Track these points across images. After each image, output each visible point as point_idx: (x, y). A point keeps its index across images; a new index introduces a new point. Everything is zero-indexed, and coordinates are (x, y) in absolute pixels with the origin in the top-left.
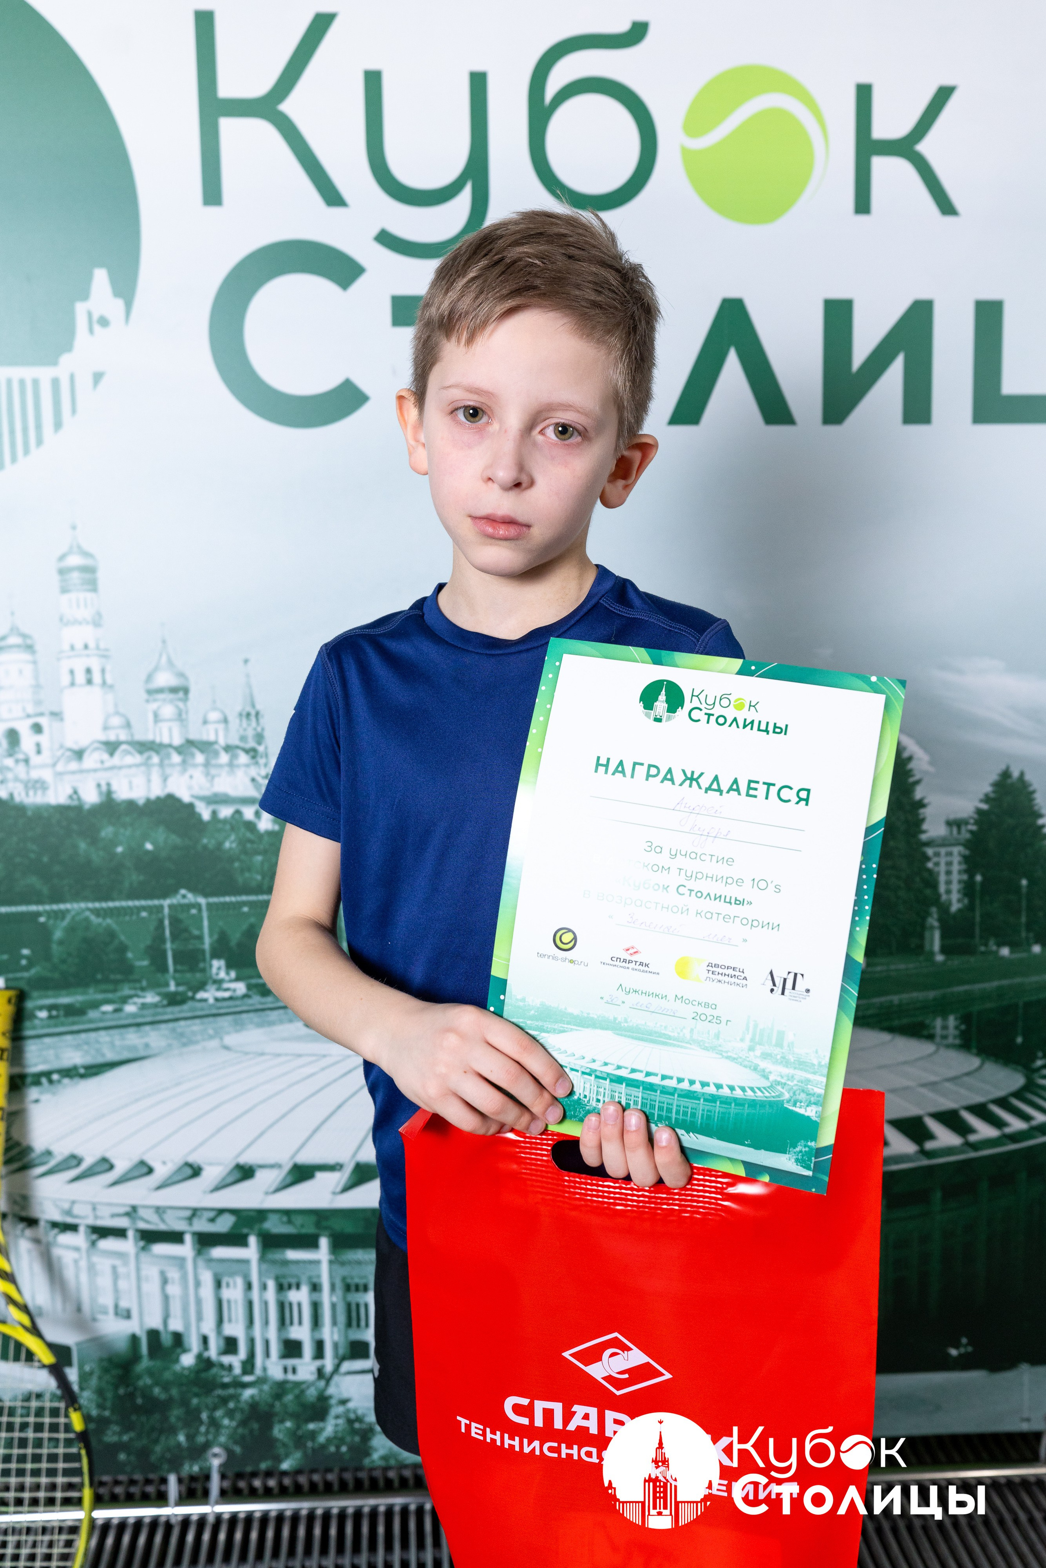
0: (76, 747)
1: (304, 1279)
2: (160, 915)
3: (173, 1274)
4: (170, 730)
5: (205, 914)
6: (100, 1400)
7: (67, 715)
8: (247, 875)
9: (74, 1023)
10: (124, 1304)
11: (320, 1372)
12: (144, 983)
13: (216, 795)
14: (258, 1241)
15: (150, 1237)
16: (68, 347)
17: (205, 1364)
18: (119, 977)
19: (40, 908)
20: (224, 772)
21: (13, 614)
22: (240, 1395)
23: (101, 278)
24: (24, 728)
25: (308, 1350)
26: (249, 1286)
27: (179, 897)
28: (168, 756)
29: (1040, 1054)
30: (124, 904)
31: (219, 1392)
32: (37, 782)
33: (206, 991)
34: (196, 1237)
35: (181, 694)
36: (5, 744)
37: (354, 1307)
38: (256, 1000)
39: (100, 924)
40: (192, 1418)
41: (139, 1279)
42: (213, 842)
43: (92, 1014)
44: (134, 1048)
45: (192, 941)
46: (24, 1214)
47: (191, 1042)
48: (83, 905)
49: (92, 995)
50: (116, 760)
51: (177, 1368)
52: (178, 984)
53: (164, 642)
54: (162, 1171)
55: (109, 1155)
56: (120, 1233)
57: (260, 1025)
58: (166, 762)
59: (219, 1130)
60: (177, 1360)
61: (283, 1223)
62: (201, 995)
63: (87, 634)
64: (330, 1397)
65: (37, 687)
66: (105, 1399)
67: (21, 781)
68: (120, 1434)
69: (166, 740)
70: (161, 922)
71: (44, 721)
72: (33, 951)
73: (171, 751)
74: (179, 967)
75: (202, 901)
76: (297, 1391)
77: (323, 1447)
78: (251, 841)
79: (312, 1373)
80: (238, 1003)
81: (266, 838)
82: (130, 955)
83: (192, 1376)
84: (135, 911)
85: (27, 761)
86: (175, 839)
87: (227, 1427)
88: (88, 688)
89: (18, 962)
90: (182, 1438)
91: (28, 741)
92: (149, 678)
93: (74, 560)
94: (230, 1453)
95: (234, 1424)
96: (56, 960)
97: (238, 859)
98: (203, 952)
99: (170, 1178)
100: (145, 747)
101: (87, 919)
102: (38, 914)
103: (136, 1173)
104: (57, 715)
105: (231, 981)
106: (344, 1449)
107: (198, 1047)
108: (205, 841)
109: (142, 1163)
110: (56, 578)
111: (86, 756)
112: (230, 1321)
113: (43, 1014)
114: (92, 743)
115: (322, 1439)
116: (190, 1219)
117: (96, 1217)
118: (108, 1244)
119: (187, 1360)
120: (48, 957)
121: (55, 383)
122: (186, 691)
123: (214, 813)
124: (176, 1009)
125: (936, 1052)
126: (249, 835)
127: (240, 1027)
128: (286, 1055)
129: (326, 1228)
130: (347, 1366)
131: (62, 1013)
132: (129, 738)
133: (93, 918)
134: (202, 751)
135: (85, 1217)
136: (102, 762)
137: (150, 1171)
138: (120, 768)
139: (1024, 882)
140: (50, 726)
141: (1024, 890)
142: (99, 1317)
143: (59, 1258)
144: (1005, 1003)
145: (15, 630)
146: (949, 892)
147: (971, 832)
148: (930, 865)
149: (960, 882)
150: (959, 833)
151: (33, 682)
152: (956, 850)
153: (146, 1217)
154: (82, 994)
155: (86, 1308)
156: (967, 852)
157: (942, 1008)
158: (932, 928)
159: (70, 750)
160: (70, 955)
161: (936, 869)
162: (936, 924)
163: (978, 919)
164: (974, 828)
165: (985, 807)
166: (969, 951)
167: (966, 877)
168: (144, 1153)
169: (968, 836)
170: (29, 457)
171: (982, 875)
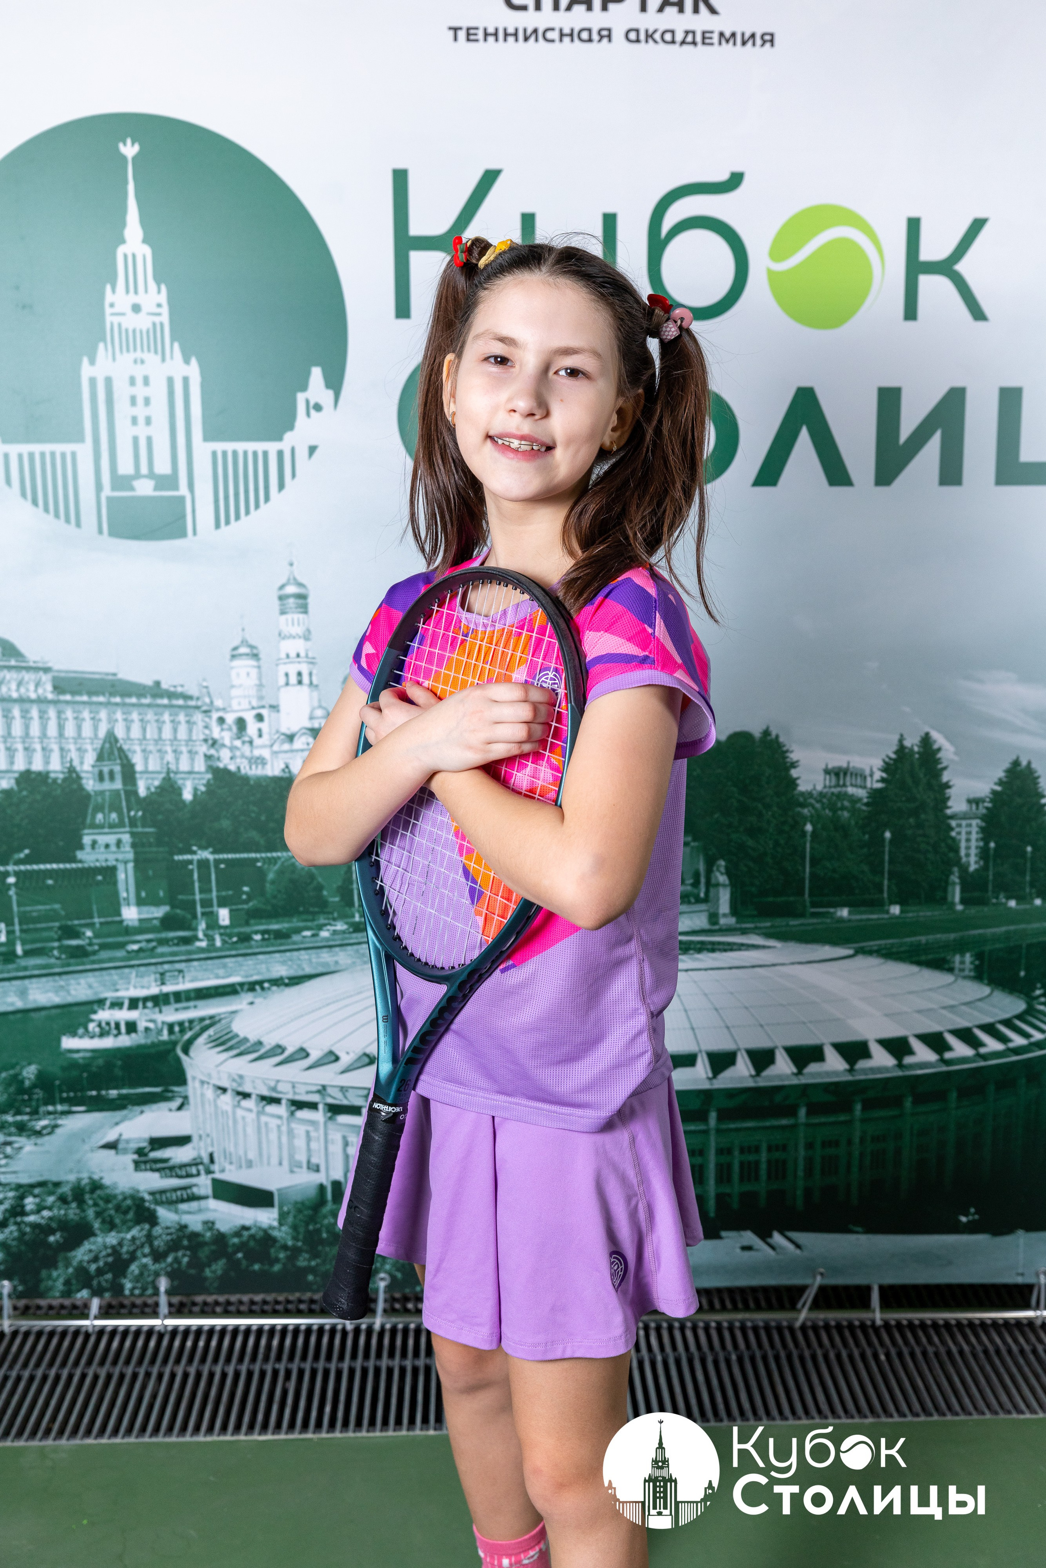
0: (288, 732)
6: (294, 1234)
7: (283, 708)
9: (281, 945)
10: (314, 1160)
12: (336, 915)
16: (290, 425)
18: (316, 909)
19: (258, 855)
21: (243, 630)
23: (316, 374)
24: (249, 717)
29: (1039, 985)
32: (258, 758)
36: (235, 729)
41: (326, 1141)
43: (296, 938)
44: (326, 964)
46: (240, 1089)
49: (296, 923)
54: (346, 1060)
55: (305, 1046)
56: (313, 1106)
63: (299, 646)
65: (260, 686)
66: (298, 1233)
67: (246, 758)
71: (265, 712)
72: (251, 889)
82: (325, 893)
85: (251, 742)
88: (299, 687)
89: (240, 897)
91: (252, 728)
93: (291, 589)
94: (393, 1278)
96: (268, 896)
99: (352, 1064)
102: (257, 860)
103: (326, 1061)
104: (275, 708)
109: (331, 1053)
110: (277, 602)
111: (296, 738)
113: (258, 937)
114: (301, 729)
117: (295, 1093)
118: (304, 1114)
120: (263, 893)
121: (280, 454)
125: (956, 981)
131: (272, 936)
135: (287, 1092)
136: (308, 744)
139: (1029, 849)
140: (269, 716)
141: (1029, 855)
142: (296, 1169)
143: (266, 1124)
144: (1012, 944)
145: (244, 642)
146: (968, 855)
147: (987, 808)
148: (953, 834)
149: (977, 847)
150: (977, 808)
151: (257, 682)
152: (975, 822)
153: (332, 1094)
154: (288, 922)
155: (286, 1163)
156: (983, 824)
157: (961, 947)
158: (954, 883)
159: (284, 734)
160: (279, 891)
161: (958, 837)
162: (957, 880)
163: (991, 877)
164: (989, 805)
165: (998, 788)
166: (982, 902)
167: (981, 844)
168: (333, 1045)
169: (984, 811)
170: (259, 511)
171: (996, 843)
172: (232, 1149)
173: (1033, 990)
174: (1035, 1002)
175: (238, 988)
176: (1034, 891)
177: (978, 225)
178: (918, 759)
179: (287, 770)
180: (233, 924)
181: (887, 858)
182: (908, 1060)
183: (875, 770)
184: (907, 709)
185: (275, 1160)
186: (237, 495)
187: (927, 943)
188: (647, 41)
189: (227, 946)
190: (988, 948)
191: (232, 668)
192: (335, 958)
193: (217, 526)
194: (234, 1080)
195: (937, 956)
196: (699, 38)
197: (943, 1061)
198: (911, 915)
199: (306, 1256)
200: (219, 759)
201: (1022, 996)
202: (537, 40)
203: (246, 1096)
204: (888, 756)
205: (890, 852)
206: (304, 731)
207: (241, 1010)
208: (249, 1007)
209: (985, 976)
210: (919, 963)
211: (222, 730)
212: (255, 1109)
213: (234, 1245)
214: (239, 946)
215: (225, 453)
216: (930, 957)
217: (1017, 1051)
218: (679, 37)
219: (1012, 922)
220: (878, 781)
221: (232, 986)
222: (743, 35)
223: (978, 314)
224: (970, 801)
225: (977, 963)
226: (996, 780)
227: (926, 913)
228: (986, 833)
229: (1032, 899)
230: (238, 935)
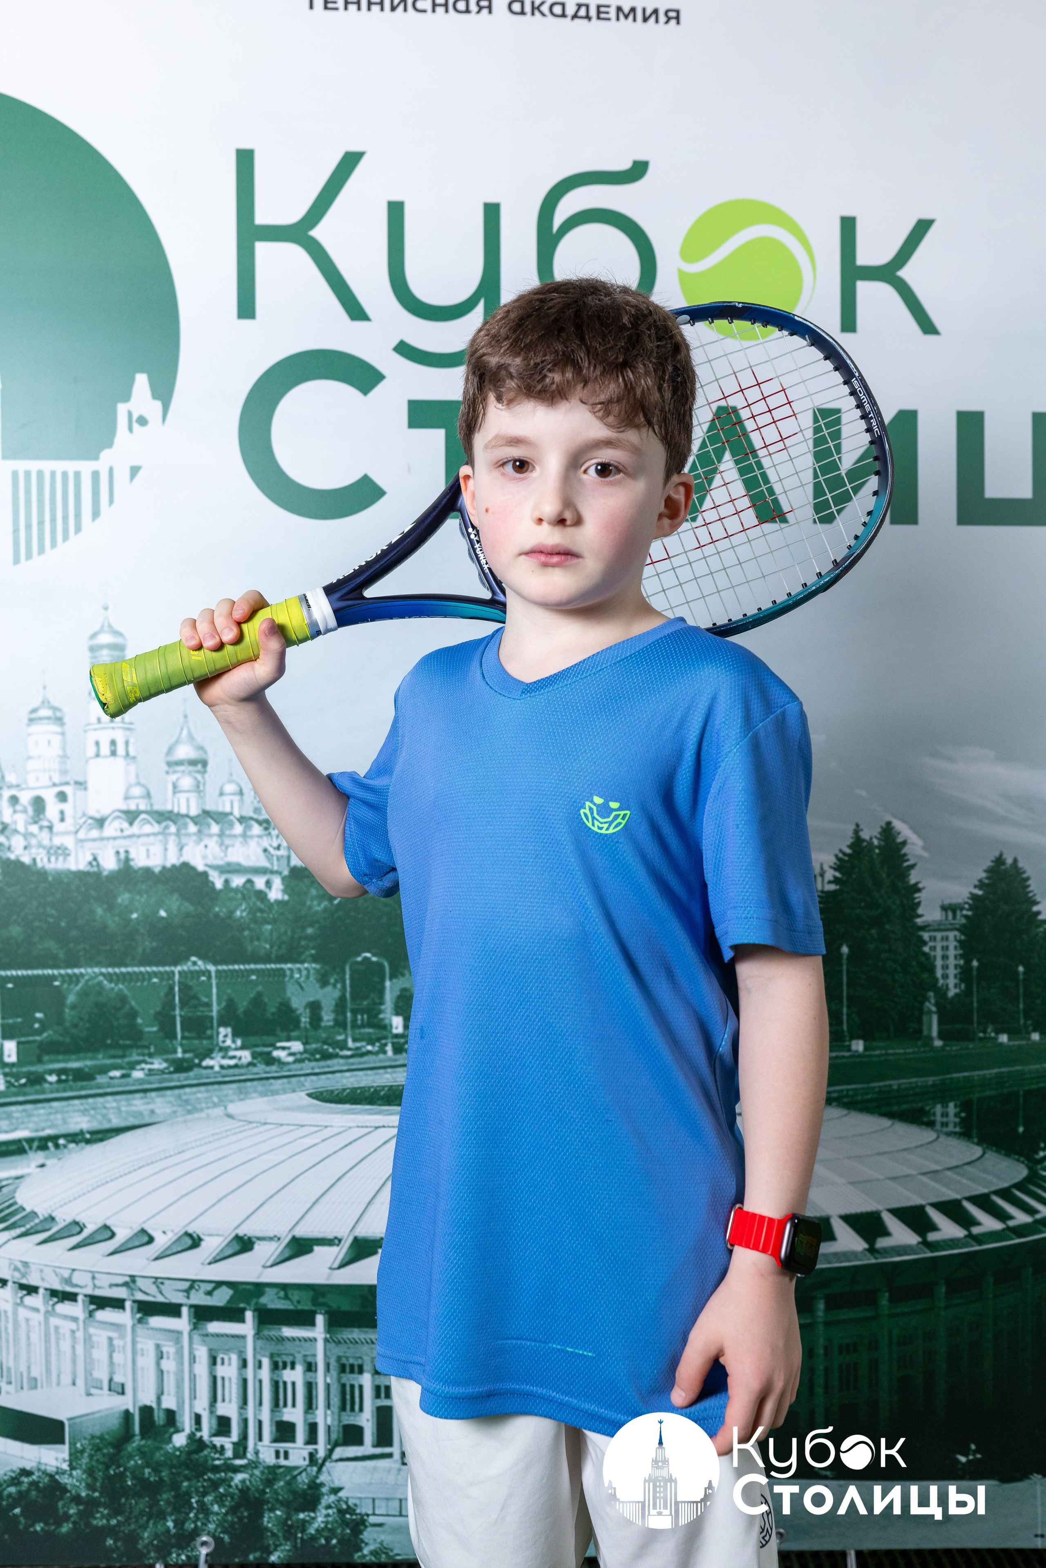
0: (97, 816)
1: (299, 1358)
2: (171, 982)
3: (169, 1349)
4: (188, 800)
5: (214, 982)
6: (89, 1481)
7: (90, 785)
8: (256, 943)
9: (82, 1088)
10: (118, 1379)
11: (312, 1456)
12: (152, 1050)
13: (229, 864)
14: (254, 1317)
15: (147, 1309)
16: (108, 441)
17: (197, 1444)
18: (128, 1042)
20: (238, 842)
21: (45, 688)
22: (232, 1479)
23: (141, 381)
24: (49, 796)
25: (301, 1434)
26: (244, 1363)
27: (190, 963)
28: (185, 826)
30: (136, 969)
31: (210, 1475)
32: (59, 848)
33: (212, 1058)
34: (192, 1310)
35: (199, 767)
36: (30, 811)
37: (348, 1389)
38: (261, 1069)
39: (113, 989)
40: (181, 1503)
41: (134, 1352)
42: (224, 910)
43: (101, 1079)
44: (141, 1114)
45: (201, 1009)
46: (24, 1281)
47: (195, 1110)
48: (96, 970)
49: (101, 1060)
50: (135, 829)
51: (169, 1448)
52: (184, 1052)
53: (186, 716)
54: (162, 1241)
55: (108, 1223)
56: (118, 1304)
57: (263, 1094)
58: (183, 831)
59: (219, 1201)
60: (170, 1440)
61: (279, 1298)
62: (207, 1062)
64: (322, 1484)
65: (64, 757)
66: (95, 1479)
67: (44, 848)
68: (109, 1517)
69: (183, 811)
70: (171, 988)
71: (68, 790)
72: (45, 1015)
73: (188, 820)
74: (186, 1034)
75: (212, 968)
76: (288, 1478)
77: (313, 1538)
78: (262, 911)
79: (304, 1459)
80: (243, 1071)
81: (275, 907)
82: (139, 1021)
83: (184, 1457)
84: (147, 976)
85: (50, 828)
86: (189, 907)
87: (217, 1514)
88: (112, 758)
89: (32, 1026)
90: (170, 1524)
91: (52, 809)
92: (170, 751)
93: (105, 638)
94: (218, 1541)
95: (223, 1511)
96: (67, 1024)
97: (249, 928)
98: (212, 1017)
99: (170, 1248)
100: (163, 817)
101: (100, 984)
102: (54, 978)
103: (136, 1242)
104: (81, 785)
105: (236, 1049)
106: (334, 1541)
107: (203, 1115)
108: (217, 909)
109: (143, 1231)
110: (88, 654)
111: (107, 823)
112: (224, 1400)
113: (53, 1078)
114: (113, 812)
115: (312, 1531)
116: (187, 1291)
117: (95, 1286)
118: (106, 1315)
119: (180, 1440)
120: (60, 1021)
121: (96, 475)
122: (205, 764)
123: (227, 882)
124: (183, 1076)
126: (259, 903)
127: (244, 1095)
128: (288, 1125)
129: (323, 1305)
130: (339, 1452)
131: (71, 1078)
132: (149, 808)
133: (105, 982)
134: (217, 822)
135: (85, 1286)
136: (122, 830)
137: (151, 1240)
138: (139, 836)
139: (1021, 969)
140: (75, 795)
141: (1021, 977)
142: (93, 1391)
143: (57, 1328)
144: (1005, 1091)
145: (46, 703)
146: (945, 976)
147: (966, 917)
148: (926, 949)
149: (956, 966)
150: (954, 917)
151: (61, 753)
152: (952, 935)
153: (143, 1288)
154: (92, 1059)
155: (80, 1382)
156: (963, 937)
157: (943, 1094)
158: (930, 1012)
159: (91, 818)
160: (81, 1019)
161: (932, 953)
162: (934, 1009)
163: (975, 1005)
164: (970, 913)
165: (980, 893)
166: (967, 1036)
167: (962, 962)
168: (144, 1222)
169: (964, 921)
170: (67, 543)
171: (978, 960)
172: (11, 1364)
173: (1037, 1153)
174: (1039, 1167)
175: (26, 1146)
176: (1029, 1022)
177: (922, 228)
178: (878, 854)
179: (94, 863)
180: (21, 1061)
181: (845, 979)
182: (882, 1243)
183: (826, 867)
184: (863, 793)
185: (66, 1379)
186: (41, 523)
187: (898, 1090)
188: (533, 14)
189: (13, 1089)
190: (975, 1096)
191: (29, 735)
192: (151, 1106)
193: (16, 561)
194: (16, 1269)
195: (914, 1105)
196: (593, 12)
197: (926, 1244)
198: (877, 1052)
199: (106, 1512)
200: (9, 848)
201: (1022, 1159)
202: (405, 10)
203: (31, 1290)
204: (841, 851)
205: (848, 972)
206: (117, 814)
207: (29, 1175)
208: (39, 1170)
209: (975, 1132)
210: (890, 1115)
211: (15, 812)
212: (42, 1309)
213: (10, 1495)
214: (28, 1089)
215: (28, 474)
216: (904, 1107)
217: (1019, 1231)
218: (570, 10)
219: (1005, 1064)
220: (830, 882)
221: (19, 1141)
222: (644, 10)
223: (928, 327)
224: (944, 908)
225: (963, 1115)
226: (977, 883)
227: (899, 1050)
228: (967, 949)
229: (1029, 1033)
230: (28, 1075)
